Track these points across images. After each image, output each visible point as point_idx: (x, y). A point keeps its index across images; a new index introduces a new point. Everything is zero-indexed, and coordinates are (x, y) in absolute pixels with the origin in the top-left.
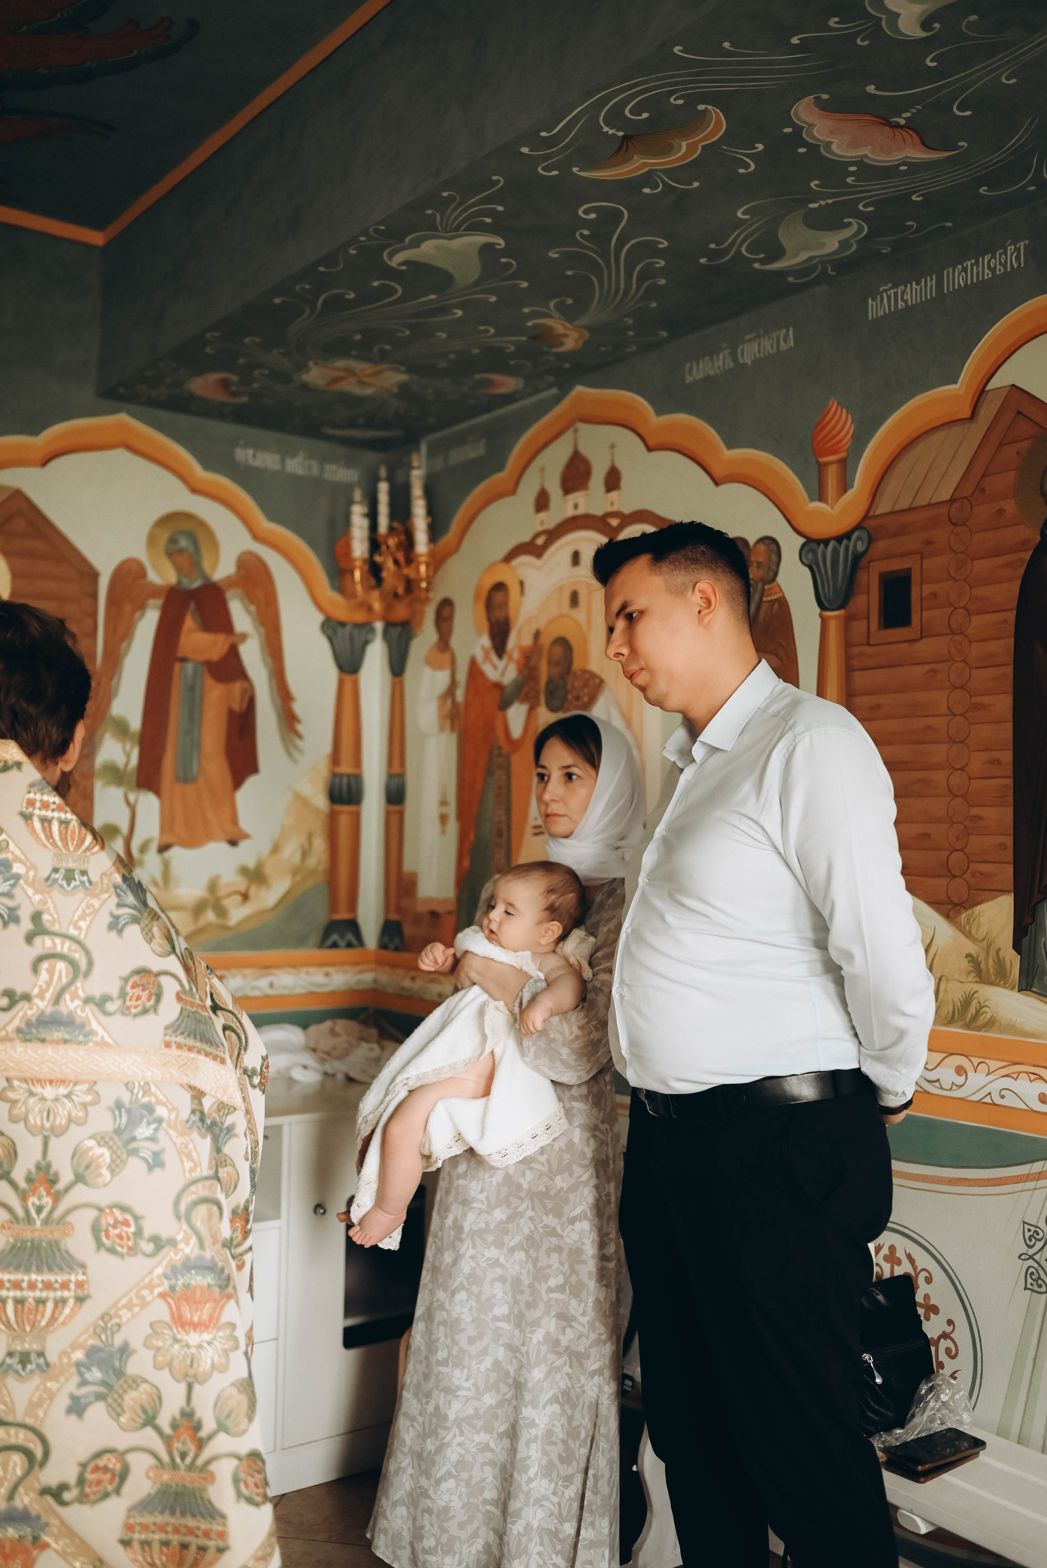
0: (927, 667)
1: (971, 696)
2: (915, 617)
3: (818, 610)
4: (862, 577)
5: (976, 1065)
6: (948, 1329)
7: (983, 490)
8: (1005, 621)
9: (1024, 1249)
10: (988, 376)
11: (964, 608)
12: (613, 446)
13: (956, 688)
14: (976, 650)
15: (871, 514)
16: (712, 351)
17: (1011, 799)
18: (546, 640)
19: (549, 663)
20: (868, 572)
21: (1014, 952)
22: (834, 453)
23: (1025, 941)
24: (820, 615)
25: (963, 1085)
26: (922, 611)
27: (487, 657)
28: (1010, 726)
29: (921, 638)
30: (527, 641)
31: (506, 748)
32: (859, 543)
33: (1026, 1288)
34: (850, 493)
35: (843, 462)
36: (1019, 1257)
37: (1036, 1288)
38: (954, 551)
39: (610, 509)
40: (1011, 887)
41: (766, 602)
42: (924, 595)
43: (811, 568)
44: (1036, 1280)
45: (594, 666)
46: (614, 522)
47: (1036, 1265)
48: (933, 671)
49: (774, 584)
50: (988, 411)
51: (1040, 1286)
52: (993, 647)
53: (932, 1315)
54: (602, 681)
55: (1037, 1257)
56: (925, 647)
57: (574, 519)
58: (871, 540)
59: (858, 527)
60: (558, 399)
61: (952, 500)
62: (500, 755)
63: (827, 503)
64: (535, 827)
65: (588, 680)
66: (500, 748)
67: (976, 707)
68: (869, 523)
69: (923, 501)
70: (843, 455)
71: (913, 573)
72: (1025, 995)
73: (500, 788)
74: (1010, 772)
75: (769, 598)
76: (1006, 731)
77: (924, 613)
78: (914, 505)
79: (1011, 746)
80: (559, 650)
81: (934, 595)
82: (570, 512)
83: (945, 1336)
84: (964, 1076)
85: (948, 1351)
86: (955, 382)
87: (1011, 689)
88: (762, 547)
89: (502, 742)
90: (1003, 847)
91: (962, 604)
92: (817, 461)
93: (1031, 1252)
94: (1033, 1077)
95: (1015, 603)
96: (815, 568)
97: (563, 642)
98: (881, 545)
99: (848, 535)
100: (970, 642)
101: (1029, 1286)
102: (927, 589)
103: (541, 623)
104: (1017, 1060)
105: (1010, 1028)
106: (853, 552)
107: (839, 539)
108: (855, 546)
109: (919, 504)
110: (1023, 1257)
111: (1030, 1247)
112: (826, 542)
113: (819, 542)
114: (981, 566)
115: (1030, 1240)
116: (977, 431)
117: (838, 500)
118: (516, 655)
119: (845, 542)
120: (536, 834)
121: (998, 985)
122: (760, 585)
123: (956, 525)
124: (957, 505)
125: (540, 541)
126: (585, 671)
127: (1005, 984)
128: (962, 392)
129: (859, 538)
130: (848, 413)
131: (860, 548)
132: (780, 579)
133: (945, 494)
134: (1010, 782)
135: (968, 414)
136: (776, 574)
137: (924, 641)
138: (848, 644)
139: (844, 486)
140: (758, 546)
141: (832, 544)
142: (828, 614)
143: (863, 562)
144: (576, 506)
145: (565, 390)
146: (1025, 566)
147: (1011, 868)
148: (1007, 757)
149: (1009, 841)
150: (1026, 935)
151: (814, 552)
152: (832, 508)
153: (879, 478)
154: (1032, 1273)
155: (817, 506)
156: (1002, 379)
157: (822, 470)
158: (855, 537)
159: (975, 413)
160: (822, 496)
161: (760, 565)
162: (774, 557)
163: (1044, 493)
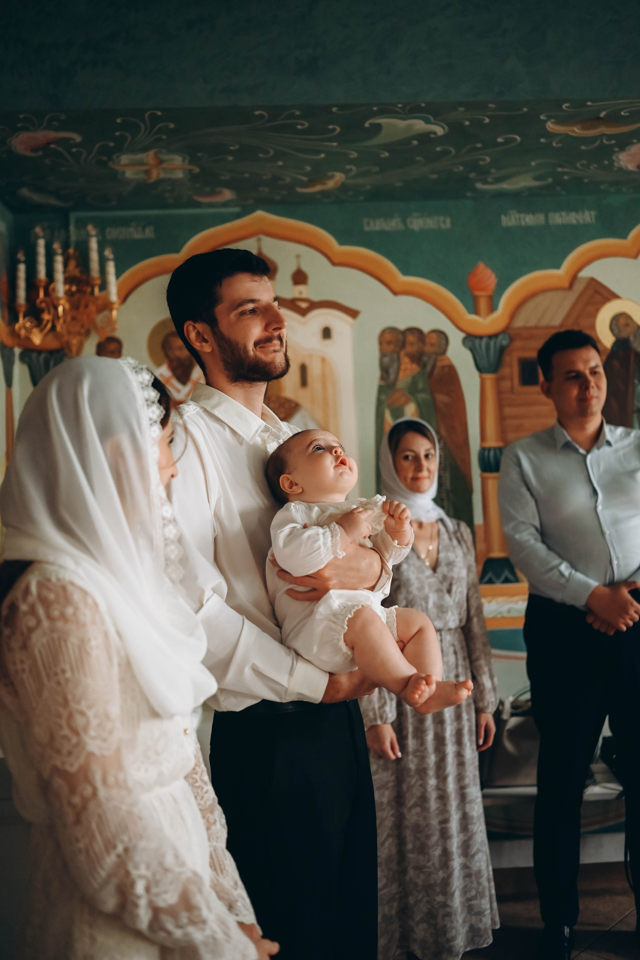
3: (476, 373)
4: (507, 359)
7: (578, 324)
10: (578, 270)
12: (298, 257)
15: (510, 326)
16: (388, 216)
20: (510, 356)
22: (485, 291)
24: (480, 376)
32: (503, 341)
34: (496, 313)
35: (490, 297)
39: (297, 295)
41: (438, 366)
43: (471, 349)
46: (304, 305)
49: (444, 356)
50: (579, 287)
58: (512, 339)
59: (502, 333)
63: (481, 317)
68: (511, 331)
69: (542, 324)
70: (491, 293)
75: (441, 364)
78: (537, 326)
86: (559, 269)
88: (434, 336)
92: (473, 293)
96: (474, 349)
98: (518, 344)
99: (496, 336)
106: (499, 345)
107: (490, 337)
108: (501, 342)
109: (540, 325)
112: (481, 337)
113: (477, 337)
116: (572, 296)
117: (487, 316)
119: (494, 339)
122: (434, 356)
128: (563, 275)
129: (503, 338)
130: (491, 271)
131: (505, 343)
132: (448, 354)
133: (557, 323)
135: (567, 286)
136: (446, 351)
138: (499, 393)
139: (492, 309)
140: (431, 334)
141: (485, 340)
142: (485, 376)
143: (507, 351)
145: (246, 211)
151: (474, 343)
152: (484, 320)
153: (514, 309)
155: (473, 317)
156: (586, 273)
157: (476, 299)
158: (501, 337)
159: (571, 286)
160: (476, 311)
161: (432, 345)
162: (443, 342)
163: (612, 330)
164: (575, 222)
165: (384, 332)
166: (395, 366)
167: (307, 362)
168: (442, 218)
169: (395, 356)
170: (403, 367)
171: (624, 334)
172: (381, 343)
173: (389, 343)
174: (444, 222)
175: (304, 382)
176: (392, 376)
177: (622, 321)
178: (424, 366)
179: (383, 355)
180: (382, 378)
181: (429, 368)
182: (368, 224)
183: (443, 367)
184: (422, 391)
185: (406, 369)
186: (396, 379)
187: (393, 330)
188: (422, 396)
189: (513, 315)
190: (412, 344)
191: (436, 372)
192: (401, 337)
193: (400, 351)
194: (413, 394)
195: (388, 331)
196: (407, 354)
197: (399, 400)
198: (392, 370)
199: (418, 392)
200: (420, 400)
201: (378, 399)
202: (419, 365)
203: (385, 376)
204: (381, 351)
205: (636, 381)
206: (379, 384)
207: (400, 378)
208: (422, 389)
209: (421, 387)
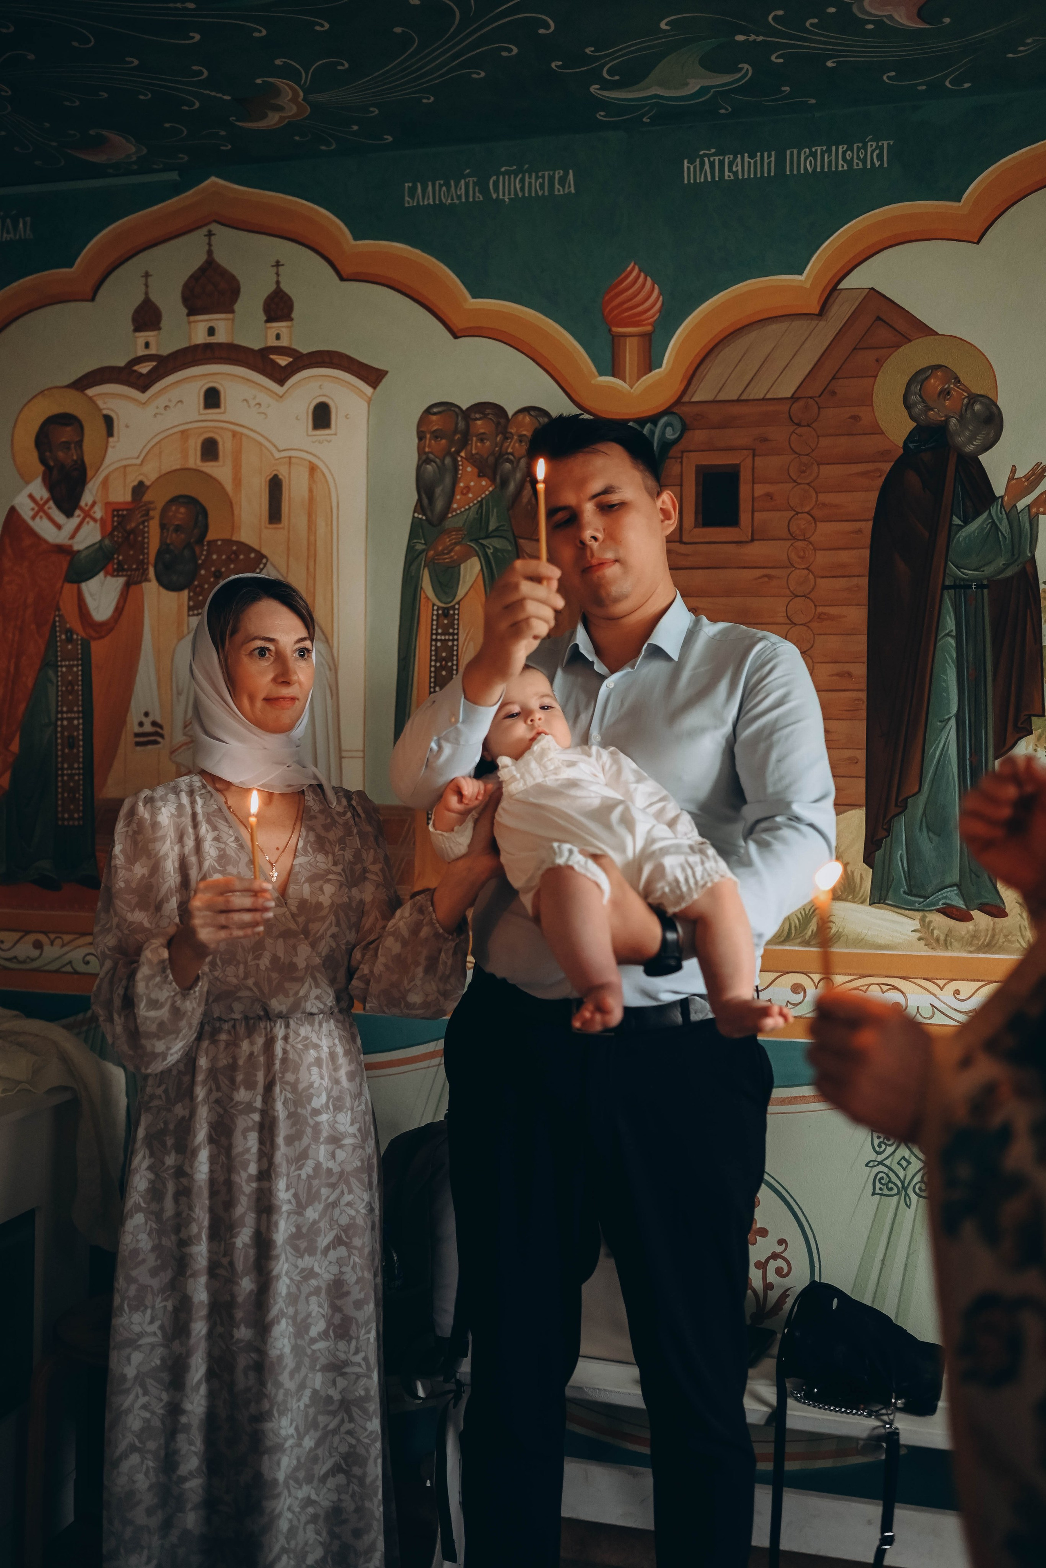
0: (759, 572)
1: (816, 606)
2: (745, 517)
4: (673, 468)
5: (816, 982)
6: (779, 1249)
7: (834, 393)
8: (860, 531)
9: (873, 1156)
10: (842, 274)
11: (808, 513)
12: (278, 264)
13: (797, 596)
14: (822, 559)
15: (686, 399)
16: (450, 175)
17: (864, 714)
18: (158, 498)
19: (163, 526)
20: (681, 462)
21: (865, 866)
22: (637, 324)
23: (879, 854)
25: (800, 1003)
26: (753, 511)
27: (40, 509)
28: (864, 638)
29: (752, 540)
30: (122, 495)
31: (80, 633)
32: (669, 430)
33: (874, 1194)
34: (656, 372)
35: (647, 338)
36: (867, 1165)
37: (886, 1192)
38: (796, 453)
39: (272, 342)
40: (863, 801)
42: (756, 495)
44: (887, 1185)
45: (246, 536)
46: (283, 361)
47: (886, 1170)
48: (769, 577)
50: (840, 312)
51: (891, 1189)
52: (845, 556)
53: (758, 1238)
54: (263, 556)
55: (887, 1162)
56: (756, 550)
57: (207, 346)
58: (685, 428)
59: (667, 412)
60: (177, 189)
61: (794, 398)
62: (69, 640)
63: (624, 381)
64: (137, 735)
65: (235, 553)
66: (70, 632)
67: (821, 617)
68: (686, 409)
69: (757, 392)
70: (649, 328)
71: (742, 470)
72: (879, 908)
73: (70, 683)
74: (864, 686)
76: (860, 644)
77: (756, 514)
78: (743, 397)
79: (865, 659)
80: (181, 513)
81: (769, 496)
82: (200, 337)
83: (775, 1256)
84: (802, 994)
85: (779, 1271)
86: (801, 273)
87: (866, 602)
88: (526, 420)
89: (74, 622)
90: (854, 761)
91: (807, 509)
92: (610, 330)
93: (880, 1158)
94: (885, 988)
95: (872, 514)
97: (190, 501)
98: (699, 436)
99: (655, 419)
100: (815, 549)
101: (877, 1191)
102: (760, 490)
103: (150, 473)
104: (866, 972)
105: (859, 942)
106: (659, 440)
107: (642, 422)
108: (663, 433)
109: (751, 397)
110: (871, 1164)
111: (878, 1153)
114: (830, 472)
115: (879, 1146)
116: (827, 330)
117: (639, 378)
118: (98, 513)
119: (649, 426)
120: (138, 744)
121: (845, 900)
123: (799, 425)
124: (801, 403)
125: (144, 368)
126: (229, 542)
127: (853, 898)
128: (808, 285)
129: (667, 425)
130: (654, 283)
131: (670, 435)
133: (786, 390)
134: (863, 695)
135: (817, 311)
137: (756, 543)
139: (650, 362)
140: (521, 417)
143: (674, 451)
144: (211, 331)
145: (190, 178)
146: (883, 479)
147: (863, 782)
148: (860, 670)
149: (861, 755)
150: (879, 848)
152: (631, 387)
153: (698, 360)
154: (882, 1178)
155: (607, 380)
156: (858, 280)
157: (616, 341)
158: (664, 420)
159: (823, 311)
160: (615, 370)
161: (521, 439)
163: (908, 406)
164: (842, 166)
165: (428, 414)
166: (448, 480)
167: (283, 473)
168: (559, 173)
169: (448, 460)
170: (462, 485)
171: (933, 415)
172: (421, 437)
173: (436, 435)
174: (563, 181)
175: (275, 514)
176: (439, 504)
177: (935, 384)
178: (504, 483)
179: (424, 460)
180: (420, 507)
181: (512, 487)
182: (412, 192)
184: (497, 533)
185: (468, 488)
186: (448, 508)
187: (447, 408)
188: (494, 544)
189: (694, 374)
190: (482, 438)
191: (526, 495)
192: (461, 425)
193: (458, 452)
194: (476, 540)
195: (435, 410)
196: (471, 459)
197: (449, 553)
198: (438, 491)
199: (487, 537)
200: (490, 552)
201: (410, 548)
202: (493, 480)
203: (425, 501)
204: (421, 450)
205: (956, 521)
206: (414, 517)
207: (455, 506)
208: (496, 530)
209: (492, 526)
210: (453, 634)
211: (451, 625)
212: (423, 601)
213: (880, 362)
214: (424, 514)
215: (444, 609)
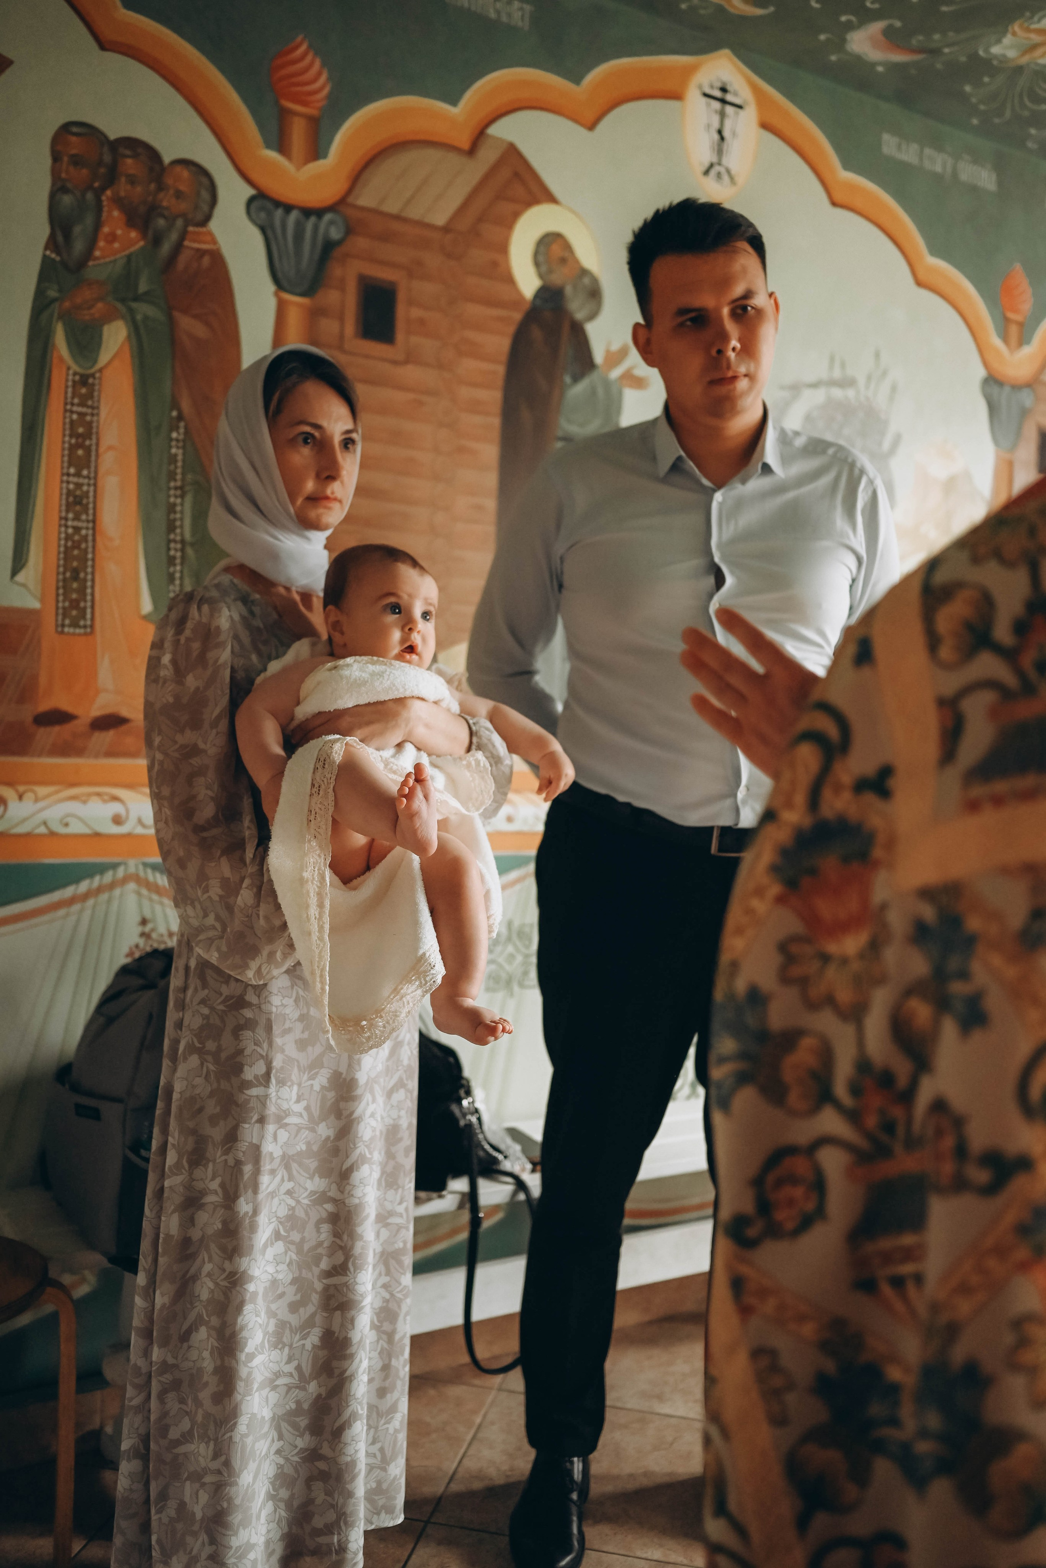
0: (411, 396)
2: (400, 336)
3: (271, 287)
4: (336, 271)
7: (479, 234)
8: (495, 372)
10: (488, 119)
13: (443, 425)
14: (465, 392)
15: (349, 200)
20: (344, 266)
22: (305, 104)
24: (276, 294)
26: (407, 333)
29: (406, 362)
32: (333, 229)
34: (321, 162)
35: (313, 122)
38: (446, 284)
41: (188, 247)
42: (411, 317)
43: (263, 230)
48: (418, 401)
49: (204, 229)
50: (488, 156)
52: (483, 394)
56: (410, 373)
58: (349, 231)
59: (331, 208)
61: (446, 229)
63: (290, 162)
68: (347, 211)
69: (414, 213)
70: (316, 112)
71: (399, 289)
75: (196, 245)
77: (409, 336)
78: (402, 215)
81: (422, 321)
86: (455, 105)
88: (184, 173)
91: (453, 342)
92: (277, 101)
95: (504, 358)
96: (269, 233)
98: (361, 243)
99: (319, 213)
100: (459, 382)
102: (416, 313)
106: (323, 236)
107: (307, 212)
108: (328, 230)
109: (409, 217)
112: (288, 208)
113: (277, 204)
114: (474, 310)
116: (475, 171)
117: (304, 164)
119: (313, 219)
122: (179, 223)
123: (449, 256)
124: (451, 236)
128: (461, 119)
129: (331, 223)
130: (322, 66)
131: (335, 234)
132: (214, 225)
133: (440, 219)
134: (493, 529)
135: (467, 148)
136: (208, 218)
137: (410, 368)
139: (317, 151)
140: (178, 169)
141: (294, 215)
142: (287, 296)
146: (515, 326)
151: (270, 214)
152: (297, 171)
153: (362, 163)
155: (272, 155)
156: (503, 130)
157: (284, 115)
158: (328, 217)
159: (472, 151)
160: (282, 146)
161: (179, 195)
162: (205, 195)
163: (537, 264)
165: (66, 128)
166: (89, 220)
169: (90, 196)
170: (106, 230)
171: (557, 279)
172: (56, 157)
173: (77, 161)
176: (79, 246)
177: (556, 250)
178: (157, 241)
179: (59, 187)
180: (52, 243)
181: (166, 248)
183: (201, 253)
184: (148, 298)
185: (114, 236)
186: (88, 254)
187: (89, 131)
188: (144, 309)
189: (357, 178)
190: (132, 180)
191: (183, 260)
192: (106, 156)
193: (103, 189)
194: (123, 300)
195: (75, 129)
196: (118, 201)
197: (90, 308)
198: (77, 230)
199: (136, 299)
200: (139, 317)
201: (40, 293)
202: (144, 234)
203: (60, 238)
204: (55, 174)
205: (568, 379)
206: (44, 256)
207: (97, 253)
208: (146, 293)
209: (143, 287)
210: (93, 408)
211: (90, 396)
212: (55, 361)
213: (516, 215)
214: (58, 253)
215: (82, 376)
